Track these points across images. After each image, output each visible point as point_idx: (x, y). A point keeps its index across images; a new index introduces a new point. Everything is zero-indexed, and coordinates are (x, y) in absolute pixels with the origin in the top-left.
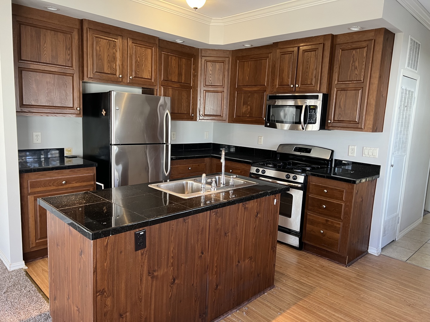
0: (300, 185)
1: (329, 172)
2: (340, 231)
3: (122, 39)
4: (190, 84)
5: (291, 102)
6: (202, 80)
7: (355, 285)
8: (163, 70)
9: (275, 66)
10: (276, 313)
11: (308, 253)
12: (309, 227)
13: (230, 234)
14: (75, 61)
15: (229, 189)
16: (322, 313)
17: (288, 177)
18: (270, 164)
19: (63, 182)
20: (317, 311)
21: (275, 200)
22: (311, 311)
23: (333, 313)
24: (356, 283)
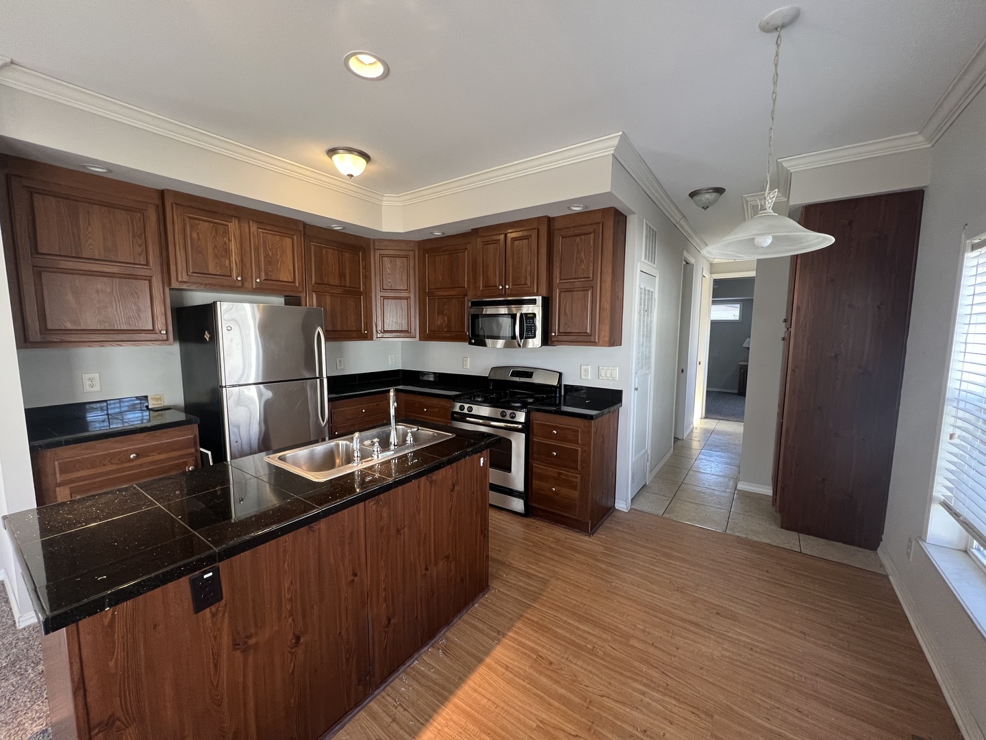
0: (520, 426)
1: (558, 402)
2: (578, 487)
3: (239, 221)
4: (360, 288)
5: (503, 310)
6: (378, 283)
7: (604, 566)
8: (313, 269)
9: (476, 260)
10: (490, 641)
11: (538, 520)
12: (536, 483)
13: (406, 529)
14: (154, 257)
15: (407, 451)
16: (561, 627)
17: (503, 415)
18: (478, 396)
19: (132, 456)
20: (553, 625)
21: (482, 459)
22: (544, 626)
23: (577, 624)
24: (603, 562)
